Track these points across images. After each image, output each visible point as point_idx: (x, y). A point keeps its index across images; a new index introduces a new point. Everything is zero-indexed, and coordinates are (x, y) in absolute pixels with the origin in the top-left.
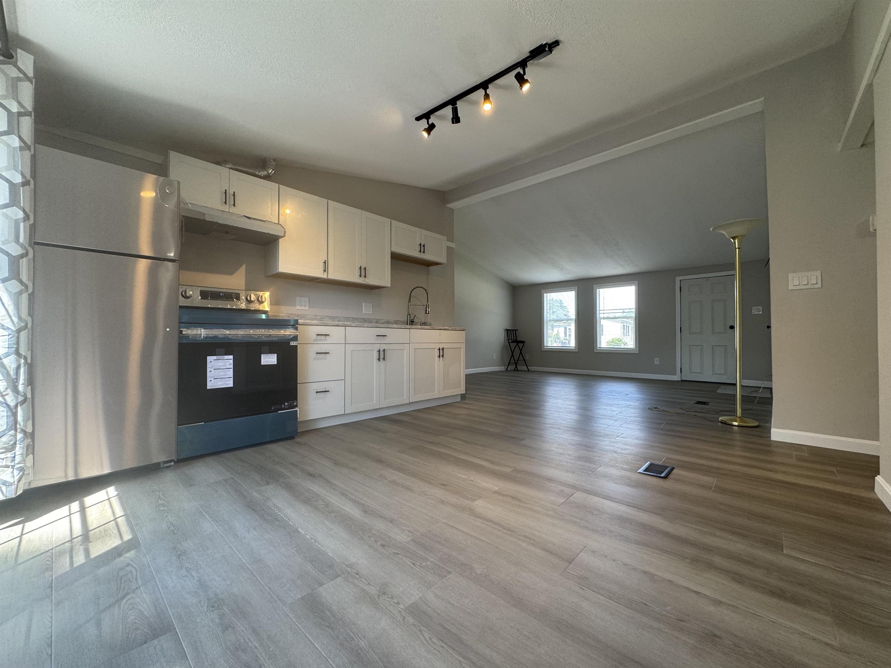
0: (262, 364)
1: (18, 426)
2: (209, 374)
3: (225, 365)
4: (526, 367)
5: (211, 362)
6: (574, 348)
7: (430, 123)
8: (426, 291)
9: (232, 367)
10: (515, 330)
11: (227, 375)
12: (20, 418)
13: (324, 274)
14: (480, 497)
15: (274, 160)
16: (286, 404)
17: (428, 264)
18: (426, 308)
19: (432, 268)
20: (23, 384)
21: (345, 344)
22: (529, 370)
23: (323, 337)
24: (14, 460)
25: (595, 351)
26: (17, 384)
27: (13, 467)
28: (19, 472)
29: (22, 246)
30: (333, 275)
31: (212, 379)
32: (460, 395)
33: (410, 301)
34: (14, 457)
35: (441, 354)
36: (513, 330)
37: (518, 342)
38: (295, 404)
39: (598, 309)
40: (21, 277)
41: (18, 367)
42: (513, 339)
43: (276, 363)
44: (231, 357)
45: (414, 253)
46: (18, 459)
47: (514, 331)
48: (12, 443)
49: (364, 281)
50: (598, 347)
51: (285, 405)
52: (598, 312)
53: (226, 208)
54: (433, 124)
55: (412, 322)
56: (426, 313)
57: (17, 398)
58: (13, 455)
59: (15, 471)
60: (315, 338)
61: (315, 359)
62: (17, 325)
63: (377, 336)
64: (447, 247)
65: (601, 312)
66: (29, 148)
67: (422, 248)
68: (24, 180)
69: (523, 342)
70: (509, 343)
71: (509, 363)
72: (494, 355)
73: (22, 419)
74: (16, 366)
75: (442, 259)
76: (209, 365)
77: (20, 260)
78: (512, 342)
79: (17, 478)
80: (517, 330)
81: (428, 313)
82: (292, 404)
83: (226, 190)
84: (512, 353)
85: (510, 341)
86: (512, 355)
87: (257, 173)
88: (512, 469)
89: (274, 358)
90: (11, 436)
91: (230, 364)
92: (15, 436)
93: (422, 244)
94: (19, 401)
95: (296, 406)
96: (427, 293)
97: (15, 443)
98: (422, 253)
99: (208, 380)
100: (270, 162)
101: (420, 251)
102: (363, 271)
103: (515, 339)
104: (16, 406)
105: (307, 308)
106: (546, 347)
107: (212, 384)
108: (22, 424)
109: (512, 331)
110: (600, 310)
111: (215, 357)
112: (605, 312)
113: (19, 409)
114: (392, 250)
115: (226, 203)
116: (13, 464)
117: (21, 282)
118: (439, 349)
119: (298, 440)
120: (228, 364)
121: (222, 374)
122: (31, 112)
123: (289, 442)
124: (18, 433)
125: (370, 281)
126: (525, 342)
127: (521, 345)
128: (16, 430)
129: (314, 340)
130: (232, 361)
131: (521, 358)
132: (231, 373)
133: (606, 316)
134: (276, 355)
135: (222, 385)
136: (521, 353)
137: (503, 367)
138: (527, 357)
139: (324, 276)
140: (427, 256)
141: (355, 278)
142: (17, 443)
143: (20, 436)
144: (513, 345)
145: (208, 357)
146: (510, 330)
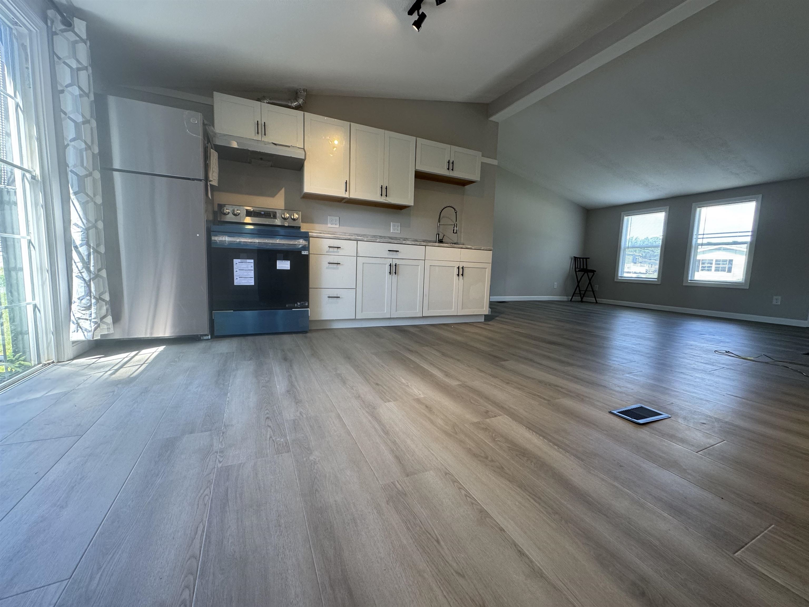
0: (278, 268)
1: (92, 294)
2: (235, 273)
3: (248, 267)
4: (594, 299)
5: (236, 264)
6: (656, 280)
7: (420, 13)
8: (455, 210)
9: (253, 269)
10: (586, 258)
11: (249, 275)
12: (93, 289)
13: (345, 194)
14: (395, 400)
15: (305, 90)
16: (299, 304)
17: (463, 183)
18: (454, 228)
19: (467, 187)
20: (93, 266)
21: (357, 256)
22: (597, 302)
23: (336, 249)
24: (91, 316)
25: (684, 284)
26: (89, 266)
27: (90, 320)
28: (94, 324)
29: (85, 168)
30: (355, 194)
31: (238, 278)
32: (484, 316)
33: (439, 221)
34: (91, 314)
35: (461, 273)
36: (583, 258)
37: (586, 271)
38: (307, 304)
39: (695, 233)
40: (86, 191)
41: (89, 255)
42: (582, 267)
43: (289, 269)
44: (252, 261)
45: (442, 171)
46: (94, 315)
47: (585, 260)
48: (89, 304)
49: (385, 200)
50: (689, 279)
51: (297, 305)
52: (695, 236)
53: (259, 138)
54: (423, 13)
55: (441, 241)
56: (454, 233)
57: (90, 276)
58: (90, 313)
59: (92, 323)
60: (328, 250)
61: (327, 268)
62: (86, 225)
63: (389, 251)
64: (482, 163)
65: (700, 236)
66: (87, 95)
67: (451, 165)
68: (84, 120)
69: (593, 271)
70: (576, 272)
71: (574, 293)
72: (555, 283)
73: (94, 289)
74: (87, 253)
75: (475, 176)
76: (235, 266)
77: (86, 179)
78: (579, 271)
79: (93, 328)
80: (589, 258)
81: (456, 233)
82: (304, 304)
83: (258, 121)
84: (578, 282)
85: (577, 270)
86: (578, 286)
87: (290, 104)
88: (460, 383)
89: (287, 264)
90: (88, 300)
91: (252, 267)
92: (91, 300)
93: (451, 162)
94: (92, 277)
95: (308, 307)
96: (456, 213)
97: (91, 305)
98: (451, 172)
99: (235, 278)
100: (300, 92)
101: (448, 169)
102: (384, 191)
103: (585, 267)
104: (90, 281)
105: (338, 226)
106: (620, 278)
107: (238, 281)
108: (94, 293)
109: (581, 260)
110: (698, 234)
111: (239, 260)
112: (705, 236)
113: (92, 282)
114: (416, 168)
115: (258, 133)
116: (90, 318)
117: (87, 195)
118: (458, 268)
119: (309, 335)
120: (250, 266)
121: (245, 274)
122: (87, 67)
123: (300, 335)
124: (92, 299)
125: (393, 199)
126: (595, 271)
127: (591, 274)
128: (91, 297)
129: (327, 252)
130: (253, 265)
131: (590, 289)
132: (252, 274)
133: (705, 241)
134: (289, 262)
135: (245, 283)
136: (590, 283)
137: (565, 297)
138: (596, 288)
139: (346, 195)
140: (457, 174)
141: (376, 197)
142: (92, 305)
143: (93, 301)
144: (580, 274)
145: (234, 260)
146: (580, 258)
